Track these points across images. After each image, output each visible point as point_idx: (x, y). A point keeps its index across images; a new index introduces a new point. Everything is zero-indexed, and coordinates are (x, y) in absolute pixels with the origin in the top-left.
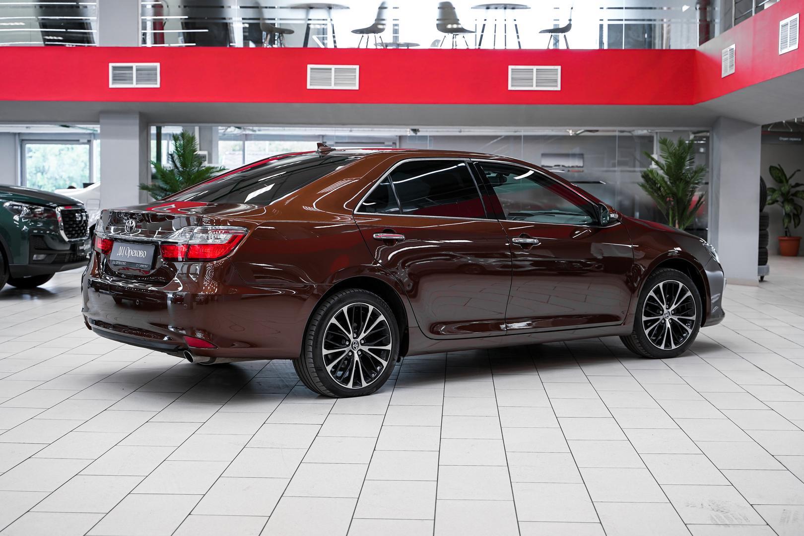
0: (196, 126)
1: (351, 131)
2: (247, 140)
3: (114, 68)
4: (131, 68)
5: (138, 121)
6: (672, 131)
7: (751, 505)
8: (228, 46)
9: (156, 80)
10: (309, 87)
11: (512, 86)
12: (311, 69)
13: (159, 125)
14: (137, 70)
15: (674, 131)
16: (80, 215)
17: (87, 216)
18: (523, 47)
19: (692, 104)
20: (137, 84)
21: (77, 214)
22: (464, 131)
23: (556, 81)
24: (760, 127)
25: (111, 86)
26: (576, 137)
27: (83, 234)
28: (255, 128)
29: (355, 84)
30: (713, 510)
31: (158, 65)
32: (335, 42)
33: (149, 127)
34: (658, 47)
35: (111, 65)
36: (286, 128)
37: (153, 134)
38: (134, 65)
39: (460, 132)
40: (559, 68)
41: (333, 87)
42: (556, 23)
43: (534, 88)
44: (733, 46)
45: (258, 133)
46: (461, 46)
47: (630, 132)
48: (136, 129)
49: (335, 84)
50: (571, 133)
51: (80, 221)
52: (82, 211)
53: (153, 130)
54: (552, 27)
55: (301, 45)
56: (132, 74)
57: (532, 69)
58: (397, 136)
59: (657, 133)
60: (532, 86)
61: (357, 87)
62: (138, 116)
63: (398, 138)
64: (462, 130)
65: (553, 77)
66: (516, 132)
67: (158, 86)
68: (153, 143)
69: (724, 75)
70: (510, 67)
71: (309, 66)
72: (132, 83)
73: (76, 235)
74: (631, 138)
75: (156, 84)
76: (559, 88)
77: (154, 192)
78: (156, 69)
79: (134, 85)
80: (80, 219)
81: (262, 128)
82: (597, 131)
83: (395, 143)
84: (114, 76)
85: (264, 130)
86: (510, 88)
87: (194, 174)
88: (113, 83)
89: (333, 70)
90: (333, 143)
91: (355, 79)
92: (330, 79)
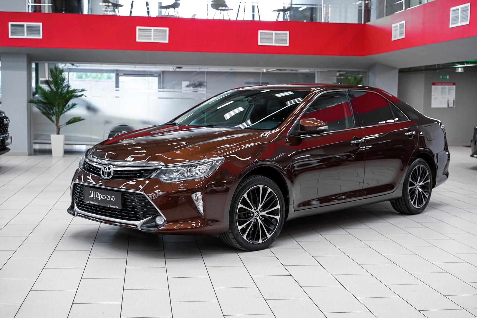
0: (46, 63)
2: (70, 71)
3: (12, 25)
4: (23, 26)
5: (26, 60)
6: (327, 71)
8: (80, 14)
9: (40, 34)
10: (137, 40)
11: (261, 43)
12: (139, 29)
13: (37, 62)
14: (27, 27)
15: (328, 71)
16: (6, 120)
17: (9, 120)
18: (261, 20)
19: (363, 55)
20: (27, 36)
21: (4, 120)
22: (202, 69)
23: (286, 40)
24: (397, 71)
25: (10, 37)
26: (268, 73)
27: (5, 132)
28: (78, 65)
29: (166, 40)
31: (41, 24)
33: (31, 64)
35: (10, 23)
37: (34, 68)
38: (25, 24)
39: (200, 69)
40: (288, 32)
41: (152, 41)
42: (284, 6)
43: (274, 44)
44: (404, 22)
45: (79, 68)
47: (296, 70)
48: (25, 64)
49: (154, 39)
50: (265, 71)
51: (6, 124)
52: (7, 118)
53: (34, 66)
54: (282, 8)
55: (129, 15)
56: (24, 29)
57: (272, 33)
58: (161, 71)
59: (318, 72)
60: (272, 43)
61: (167, 41)
62: (26, 56)
64: (201, 68)
65: (284, 38)
66: (232, 69)
67: (41, 37)
68: (34, 74)
69: (393, 39)
70: (260, 31)
71: (138, 28)
72: (24, 35)
73: (4, 133)
74: (296, 74)
75: (40, 36)
76: (288, 45)
77: (39, 104)
78: (39, 27)
79: (25, 37)
80: (6, 122)
81: (81, 65)
82: (285, 70)
83: (160, 75)
84: (12, 30)
85: (82, 66)
86: (259, 44)
87: (64, 93)
88: (11, 35)
89: (153, 31)
90: (122, 74)
91: (166, 36)
92: (151, 36)
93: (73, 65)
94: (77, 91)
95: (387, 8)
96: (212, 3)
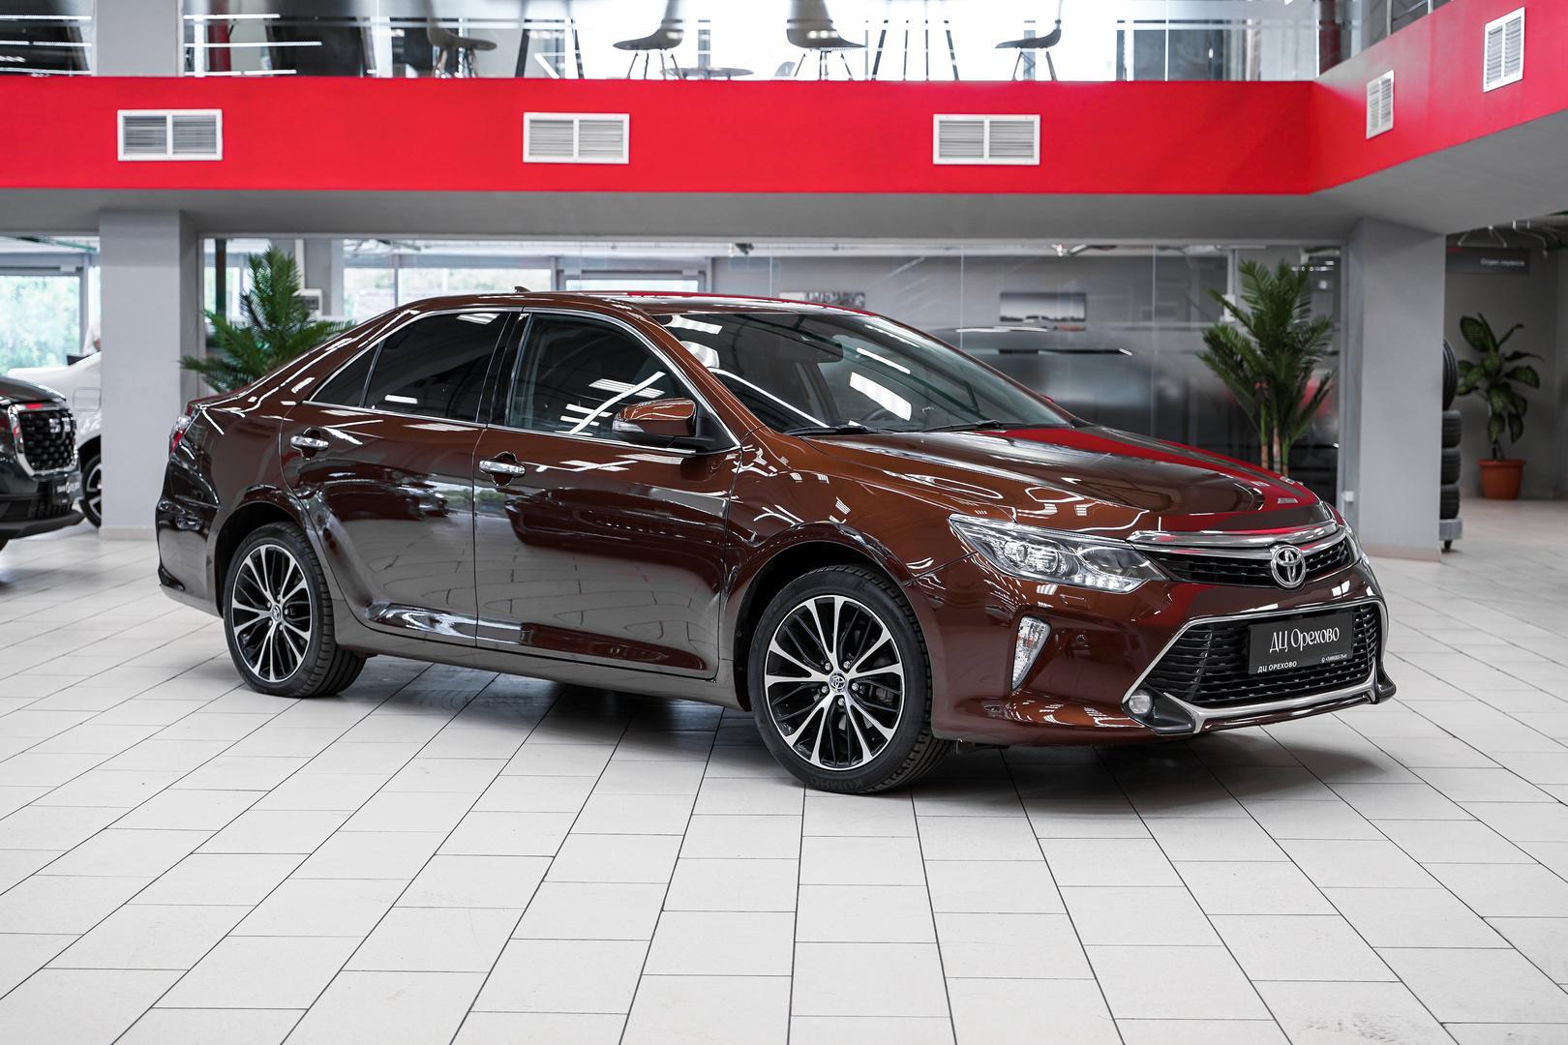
0: (300, 238)
1: (614, 248)
2: (402, 266)
3: (129, 121)
4: (163, 120)
5: (176, 229)
6: (1264, 247)
7: (1441, 1024)
8: (362, 75)
9: (214, 145)
10: (527, 158)
11: (941, 156)
12: (532, 121)
13: (221, 236)
14: (176, 124)
15: (1269, 247)
16: (57, 421)
17: (73, 424)
18: (962, 78)
19: (1306, 192)
20: (174, 153)
22: (843, 248)
23: (1030, 146)
24: (1444, 239)
25: (122, 156)
26: (1071, 260)
27: (65, 460)
28: (419, 243)
29: (620, 153)
30: (1363, 1034)
31: (217, 114)
32: (580, 66)
33: (200, 241)
34: (1235, 76)
35: (122, 114)
36: (482, 243)
37: (210, 255)
38: (170, 114)
39: (836, 248)
40: (1036, 119)
41: (576, 158)
42: (1030, 27)
43: (987, 160)
44: (1390, 75)
45: (424, 251)
46: (837, 74)
47: (1179, 249)
48: (174, 244)
49: (581, 152)
50: (1060, 251)
52: (64, 412)
53: (209, 247)
54: (1021, 37)
55: (511, 74)
56: (165, 131)
57: (982, 122)
58: (707, 258)
59: (1234, 251)
60: (982, 156)
61: (624, 159)
62: (176, 220)
63: (710, 261)
64: (840, 245)
65: (1025, 137)
66: (948, 249)
67: (218, 156)
68: (210, 274)
69: (1370, 133)
70: (937, 118)
71: (528, 117)
72: (165, 151)
73: (51, 463)
74: (1182, 261)
75: (215, 153)
76: (1035, 161)
77: (211, 373)
78: (214, 123)
79: (169, 155)
80: (57, 430)
81: (433, 242)
82: (1113, 247)
83: (703, 273)
84: (128, 135)
85: (437, 246)
86: (937, 160)
87: (292, 337)
88: (126, 152)
89: (576, 125)
90: (578, 272)
91: (621, 141)
92: (570, 142)
93: (386, 242)
94: (334, 329)
95: (1394, 23)
96: (789, 26)
